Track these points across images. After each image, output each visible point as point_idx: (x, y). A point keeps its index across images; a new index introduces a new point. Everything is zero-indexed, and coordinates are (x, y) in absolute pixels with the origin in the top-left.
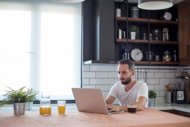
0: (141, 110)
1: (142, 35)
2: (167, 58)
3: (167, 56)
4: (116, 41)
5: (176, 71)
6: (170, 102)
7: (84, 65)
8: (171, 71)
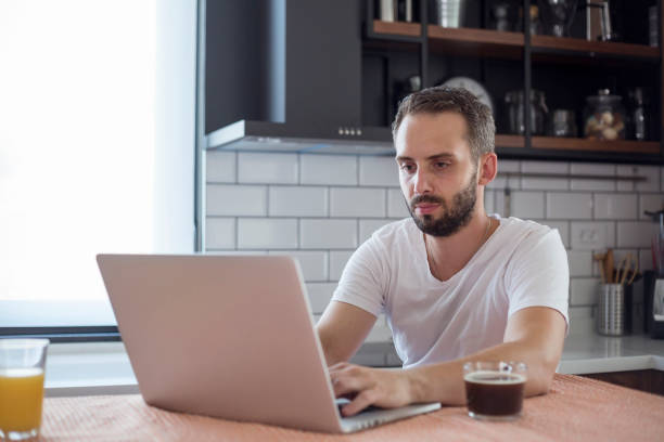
0: (542, 394)
1: (487, 14)
2: (606, 125)
3: (608, 117)
4: (370, 35)
5: (641, 187)
6: (618, 331)
7: (210, 150)
8: (622, 186)
